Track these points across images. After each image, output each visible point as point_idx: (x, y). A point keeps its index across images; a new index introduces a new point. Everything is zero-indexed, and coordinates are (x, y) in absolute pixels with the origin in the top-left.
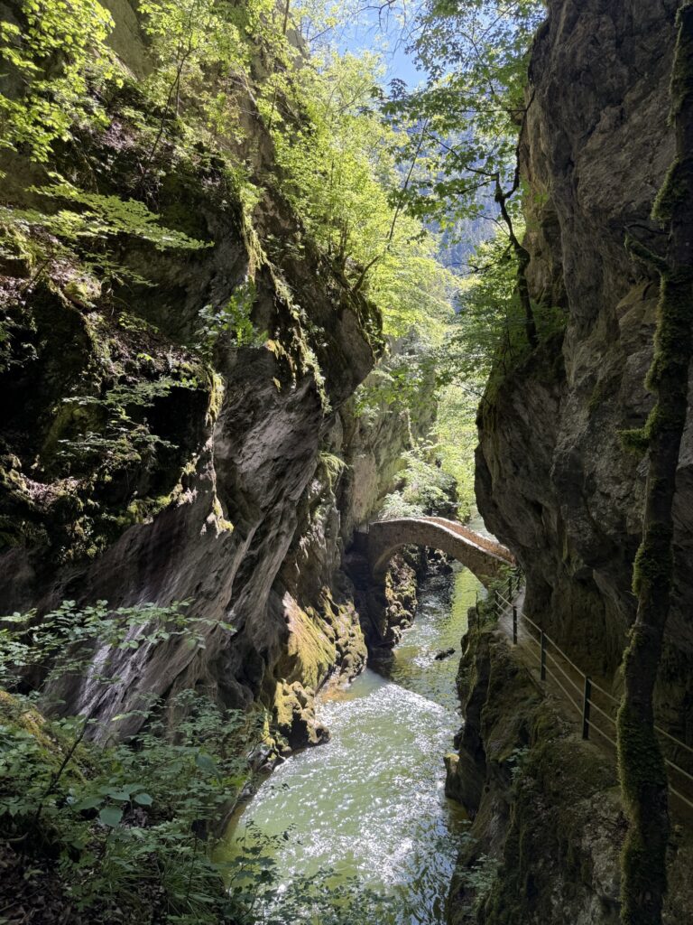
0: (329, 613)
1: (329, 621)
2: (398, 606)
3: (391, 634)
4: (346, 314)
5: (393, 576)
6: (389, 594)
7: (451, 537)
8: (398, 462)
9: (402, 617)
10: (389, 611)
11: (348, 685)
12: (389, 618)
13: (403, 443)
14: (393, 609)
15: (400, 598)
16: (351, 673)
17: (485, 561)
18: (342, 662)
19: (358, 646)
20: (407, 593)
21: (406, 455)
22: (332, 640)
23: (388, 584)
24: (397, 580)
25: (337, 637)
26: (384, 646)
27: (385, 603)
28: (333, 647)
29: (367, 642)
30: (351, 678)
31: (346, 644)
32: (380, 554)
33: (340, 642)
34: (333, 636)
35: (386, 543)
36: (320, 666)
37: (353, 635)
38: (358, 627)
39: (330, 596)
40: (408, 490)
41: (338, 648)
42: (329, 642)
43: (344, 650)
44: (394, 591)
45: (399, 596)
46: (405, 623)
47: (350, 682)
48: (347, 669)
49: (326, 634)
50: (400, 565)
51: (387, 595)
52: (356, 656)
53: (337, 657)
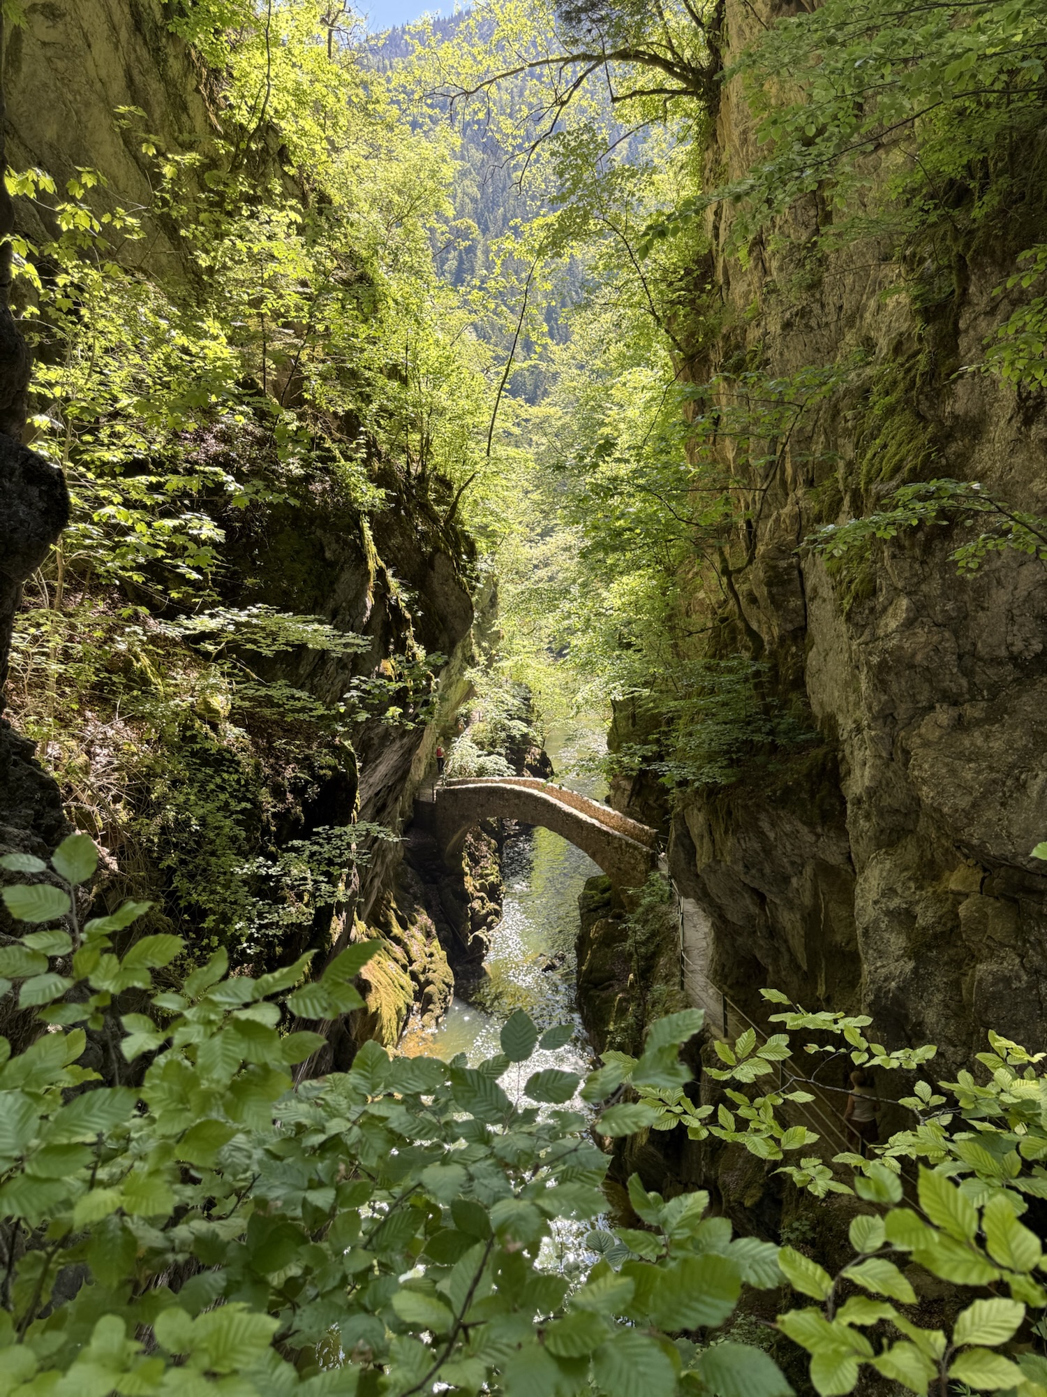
0: (397, 930)
1: (398, 941)
2: (482, 899)
3: (478, 941)
4: (439, 560)
5: (470, 854)
6: (470, 884)
7: (560, 810)
8: (461, 685)
9: (488, 914)
10: (471, 909)
11: (433, 1030)
12: (472, 919)
13: (464, 655)
14: (476, 904)
15: (482, 888)
16: (438, 1012)
17: (609, 844)
18: (423, 997)
19: (442, 972)
20: (492, 878)
21: (470, 674)
22: (404, 967)
23: (467, 869)
24: (475, 861)
25: (411, 962)
26: (470, 962)
27: (466, 898)
28: (406, 979)
29: (451, 961)
30: (437, 1018)
31: (424, 971)
32: (455, 832)
33: (416, 967)
34: (405, 962)
35: (463, 817)
36: (398, 1012)
37: (431, 955)
38: (436, 943)
39: (394, 905)
40: (478, 727)
41: (414, 976)
42: (401, 971)
43: (422, 978)
44: (474, 877)
45: (481, 885)
46: (492, 921)
47: (437, 1024)
48: (431, 1007)
49: (396, 960)
50: (478, 838)
51: (467, 885)
52: (442, 986)
53: (414, 991)
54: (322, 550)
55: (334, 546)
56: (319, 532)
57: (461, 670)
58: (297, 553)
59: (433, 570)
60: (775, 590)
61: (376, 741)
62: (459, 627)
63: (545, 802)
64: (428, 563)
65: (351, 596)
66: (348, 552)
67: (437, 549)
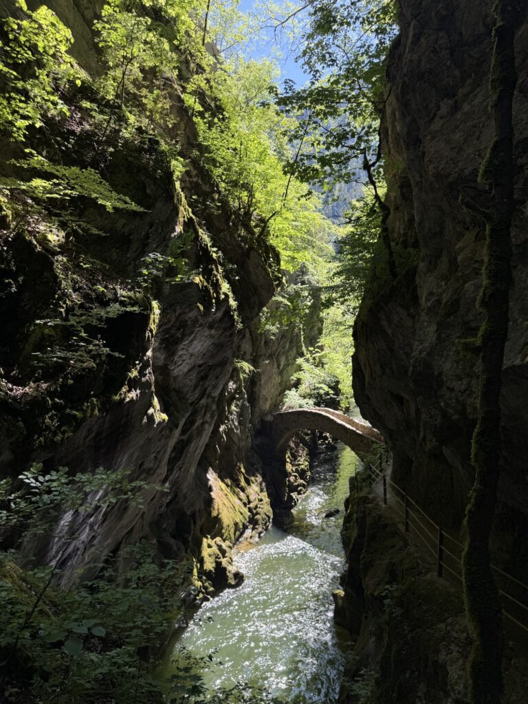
0: (243, 483)
1: (243, 490)
2: (295, 476)
3: (291, 498)
4: (253, 254)
5: (291, 453)
6: (289, 467)
9: (299, 486)
10: (289, 481)
11: (257, 539)
12: (289, 486)
14: (292, 479)
15: (297, 471)
16: (260, 530)
18: (253, 521)
19: (266, 508)
20: (302, 467)
22: (245, 504)
23: (288, 460)
24: (294, 457)
25: (249, 502)
26: (284, 508)
27: (286, 474)
28: (245, 510)
29: (272, 505)
30: (260, 533)
31: (256, 507)
32: (282, 438)
34: (246, 501)
35: (285, 428)
36: (236, 524)
37: (261, 500)
38: (265, 494)
39: (243, 470)
41: (250, 510)
42: (243, 506)
43: (255, 512)
44: (293, 465)
45: (296, 469)
46: (301, 490)
47: (260, 537)
48: (257, 527)
49: (241, 500)
50: (297, 446)
51: (287, 467)
52: (264, 516)
53: (249, 518)
59: (249, 258)
64: (247, 254)
67: (251, 248)
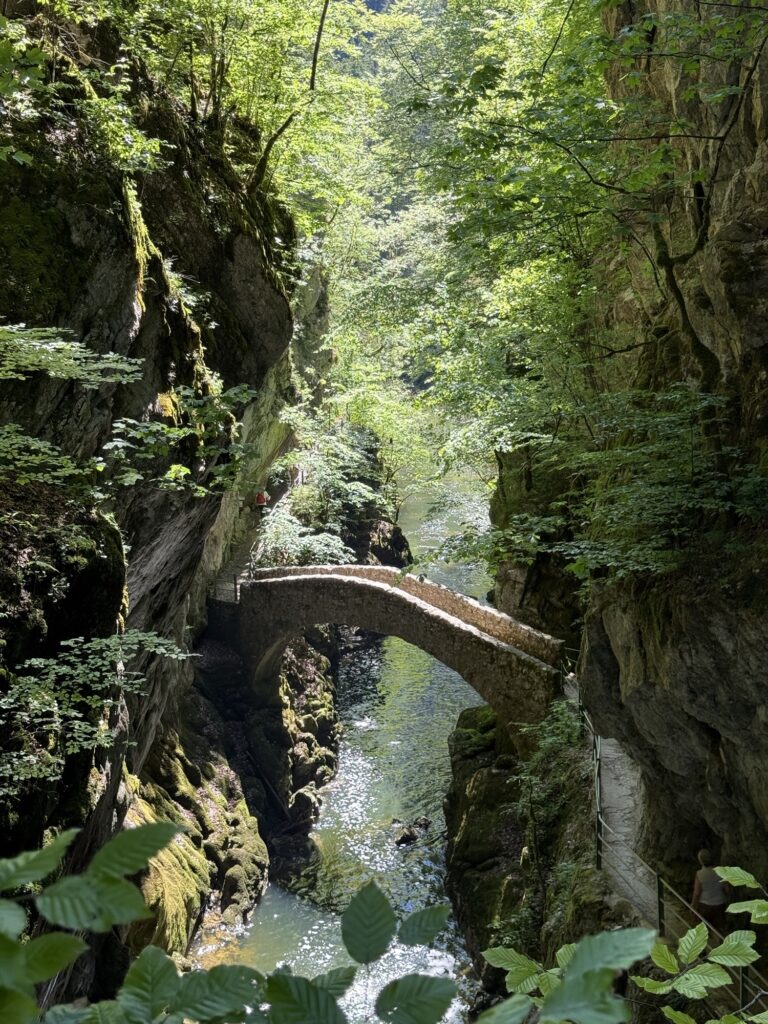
0: (184, 786)
1: (187, 802)
2: (308, 741)
3: (303, 801)
5: (290, 678)
6: (291, 720)
7: (421, 613)
8: (275, 430)
9: (318, 763)
10: (293, 755)
11: (240, 928)
12: (294, 770)
13: (279, 386)
14: (300, 750)
15: (309, 726)
16: (246, 903)
17: (492, 661)
18: (224, 884)
19: (251, 845)
20: (322, 712)
21: (289, 414)
22: (196, 841)
23: (286, 699)
24: (298, 686)
25: (206, 832)
26: (291, 832)
27: (285, 740)
28: (199, 858)
29: (264, 831)
30: (245, 913)
31: (226, 845)
32: (268, 646)
33: (213, 840)
34: (197, 832)
35: (280, 623)
36: (188, 904)
37: (235, 823)
38: (242, 805)
39: (180, 751)
40: (302, 492)
41: (210, 853)
42: (191, 847)
43: (222, 855)
44: (298, 712)
45: (307, 721)
46: (324, 773)
47: (245, 921)
48: (236, 896)
49: (185, 831)
50: (301, 654)
51: (286, 722)
52: (252, 867)
53: (211, 875)
54: (67, 231)
55: (85, 225)
56: (62, 204)
57: (276, 409)
58: (30, 235)
59: (232, 260)
60: (736, 288)
61: (151, 514)
62: (271, 346)
63: (400, 601)
64: (225, 250)
65: (110, 300)
66: (105, 234)
67: (238, 229)
